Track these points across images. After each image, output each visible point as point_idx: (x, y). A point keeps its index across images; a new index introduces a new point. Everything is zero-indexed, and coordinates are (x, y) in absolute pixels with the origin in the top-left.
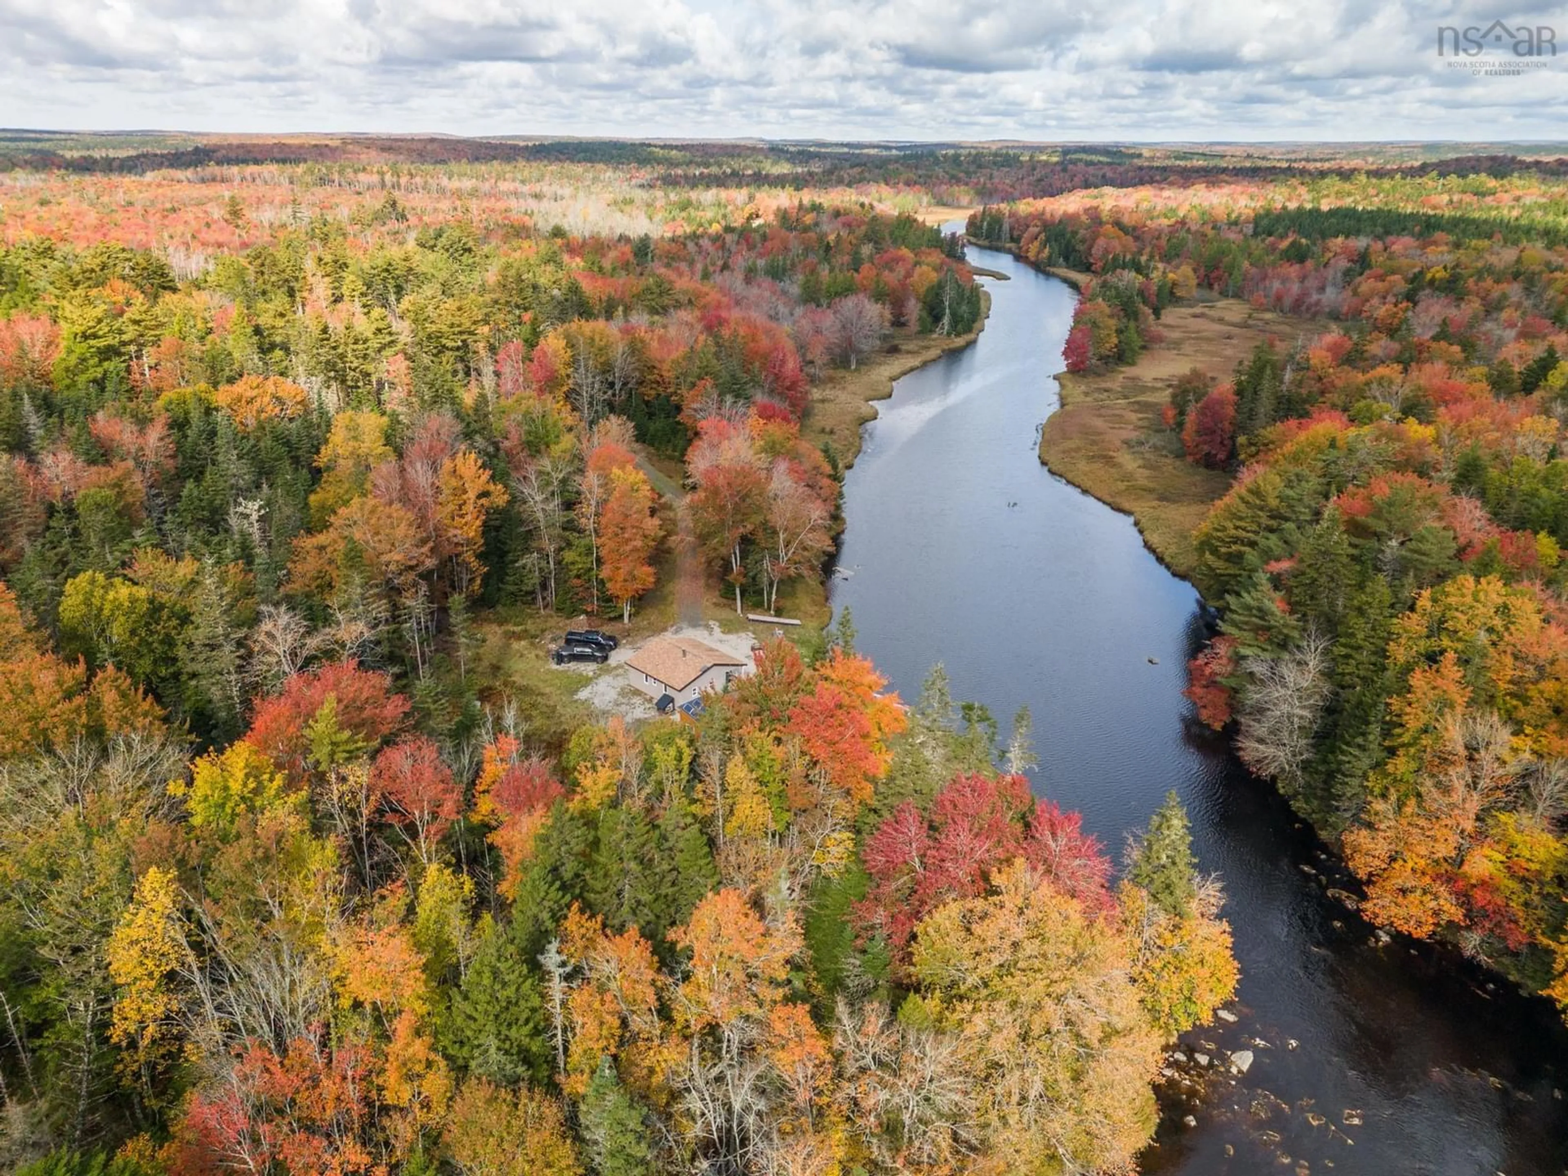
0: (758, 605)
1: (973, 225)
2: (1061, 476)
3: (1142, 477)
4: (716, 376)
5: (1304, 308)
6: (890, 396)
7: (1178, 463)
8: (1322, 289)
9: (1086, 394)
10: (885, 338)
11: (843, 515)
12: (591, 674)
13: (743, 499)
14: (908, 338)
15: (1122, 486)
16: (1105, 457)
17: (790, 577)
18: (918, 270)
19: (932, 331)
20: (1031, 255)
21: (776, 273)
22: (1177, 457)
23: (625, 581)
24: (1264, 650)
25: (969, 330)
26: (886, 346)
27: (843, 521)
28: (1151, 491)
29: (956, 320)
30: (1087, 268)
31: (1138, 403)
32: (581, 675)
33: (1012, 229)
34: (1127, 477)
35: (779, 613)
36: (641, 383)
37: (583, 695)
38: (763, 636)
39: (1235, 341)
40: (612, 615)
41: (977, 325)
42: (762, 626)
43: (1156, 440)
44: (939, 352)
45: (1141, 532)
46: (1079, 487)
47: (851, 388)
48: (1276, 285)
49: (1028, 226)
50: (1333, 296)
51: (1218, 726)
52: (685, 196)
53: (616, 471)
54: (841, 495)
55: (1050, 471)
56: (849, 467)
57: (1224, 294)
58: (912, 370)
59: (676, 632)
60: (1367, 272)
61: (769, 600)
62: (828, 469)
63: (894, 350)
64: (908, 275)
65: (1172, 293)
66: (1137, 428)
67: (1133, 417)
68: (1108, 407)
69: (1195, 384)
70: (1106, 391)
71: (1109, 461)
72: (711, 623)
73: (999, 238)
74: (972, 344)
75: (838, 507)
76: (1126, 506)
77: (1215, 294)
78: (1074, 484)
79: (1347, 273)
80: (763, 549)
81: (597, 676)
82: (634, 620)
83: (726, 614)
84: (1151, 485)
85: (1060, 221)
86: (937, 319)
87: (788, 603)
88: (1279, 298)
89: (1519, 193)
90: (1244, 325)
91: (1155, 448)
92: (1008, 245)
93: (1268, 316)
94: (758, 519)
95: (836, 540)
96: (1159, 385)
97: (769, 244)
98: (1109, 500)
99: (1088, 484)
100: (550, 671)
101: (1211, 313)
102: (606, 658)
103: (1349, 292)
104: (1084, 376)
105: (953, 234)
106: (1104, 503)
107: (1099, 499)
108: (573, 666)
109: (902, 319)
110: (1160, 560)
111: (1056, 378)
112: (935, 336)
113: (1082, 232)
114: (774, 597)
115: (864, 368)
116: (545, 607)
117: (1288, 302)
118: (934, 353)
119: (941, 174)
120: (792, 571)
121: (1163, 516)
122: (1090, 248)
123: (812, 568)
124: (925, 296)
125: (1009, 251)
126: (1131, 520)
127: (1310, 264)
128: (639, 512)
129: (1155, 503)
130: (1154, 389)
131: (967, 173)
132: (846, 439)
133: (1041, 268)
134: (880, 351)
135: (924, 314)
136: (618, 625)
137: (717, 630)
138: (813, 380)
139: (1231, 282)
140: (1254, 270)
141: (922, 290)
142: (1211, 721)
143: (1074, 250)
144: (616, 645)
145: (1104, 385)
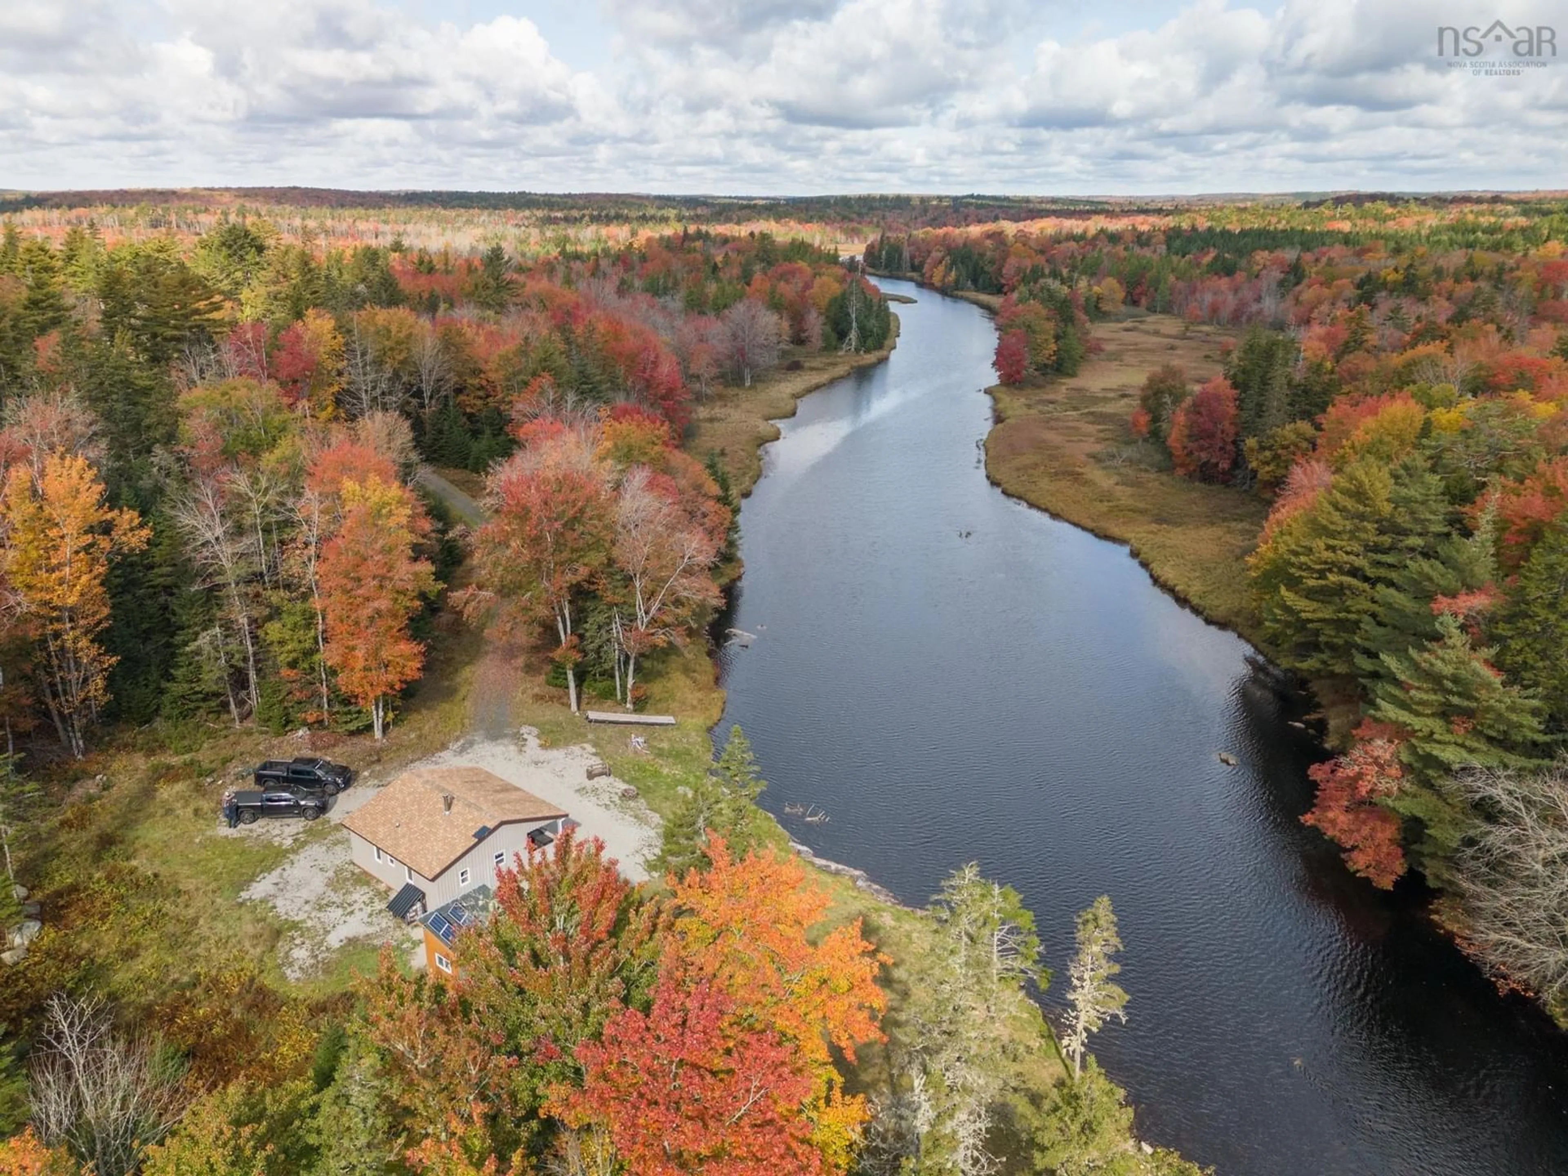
0: (607, 694)
1: (871, 254)
2: (1020, 498)
3: (1124, 495)
4: (556, 373)
5: (1244, 319)
6: (794, 414)
7: (1164, 478)
8: (1258, 299)
9: (1029, 406)
10: (784, 354)
11: (739, 554)
12: (289, 842)
13: (570, 525)
14: (810, 355)
15: (1104, 507)
16: (1071, 473)
17: (654, 647)
18: (818, 281)
19: (836, 349)
20: (936, 280)
21: (655, 290)
22: (1160, 471)
23: (366, 669)
24: (1471, 751)
25: (880, 346)
26: (786, 363)
27: (739, 563)
28: (1142, 512)
29: (865, 335)
30: (999, 290)
31: (1092, 413)
32: (269, 845)
33: (912, 258)
34: (1105, 496)
35: (640, 705)
36: (459, 391)
37: (259, 889)
38: (609, 748)
39: (1180, 352)
40: (352, 727)
41: (887, 343)
42: (610, 730)
43: (1128, 452)
44: (847, 368)
45: (1145, 565)
46: (1046, 510)
47: (744, 406)
48: (1208, 298)
49: (929, 252)
50: (1273, 307)
51: (1386, 883)
52: (561, 232)
53: (349, 486)
54: (733, 527)
55: (1004, 492)
56: (746, 495)
57: (1152, 310)
58: (817, 387)
59: (463, 750)
60: (1305, 281)
61: (624, 687)
62: (715, 489)
63: (795, 367)
64: (807, 286)
65: (1097, 308)
66: (1098, 441)
67: (1092, 428)
68: (1057, 419)
69: (1170, 382)
70: (1052, 402)
71: (1077, 478)
72: (524, 730)
73: (899, 267)
74: (884, 360)
75: (731, 544)
76: (1116, 531)
77: (1141, 310)
78: (1039, 508)
79: (1281, 284)
80: (610, 606)
81: (299, 845)
82: (394, 731)
83: (550, 713)
84: (1142, 505)
85: (965, 245)
86: (842, 335)
87: (656, 688)
88: (1215, 309)
89: (1419, 218)
90: (1183, 337)
91: (1130, 461)
92: (909, 274)
93: (1205, 328)
94: (596, 559)
95: (730, 592)
96: (1111, 395)
97: (649, 265)
98: (1090, 524)
99: (1059, 507)
100: (213, 841)
101: (1142, 327)
102: (322, 809)
103: (1290, 301)
104: (1021, 389)
105: (852, 258)
106: (1084, 529)
107: (1076, 525)
108: (261, 827)
109: (803, 335)
110: (1182, 601)
111: (987, 391)
112: (840, 353)
113: (988, 253)
114: (630, 681)
115: (760, 386)
116: (243, 718)
117: (1226, 313)
118: (840, 370)
119: (833, 215)
120: (660, 639)
121: (1168, 542)
122: (1000, 269)
123: (690, 633)
124: (827, 310)
125: (911, 280)
126: (1126, 549)
127: (1240, 276)
128: (387, 551)
129: (1154, 527)
130: (1105, 400)
131: (860, 215)
132: (741, 461)
133: (947, 292)
134: (778, 368)
135: (828, 328)
136: (364, 742)
137: (533, 742)
138: (699, 398)
139: (1158, 297)
140: (1181, 284)
141: (824, 303)
142: (1372, 873)
143: (983, 272)
144: (348, 783)
145: (1046, 397)
